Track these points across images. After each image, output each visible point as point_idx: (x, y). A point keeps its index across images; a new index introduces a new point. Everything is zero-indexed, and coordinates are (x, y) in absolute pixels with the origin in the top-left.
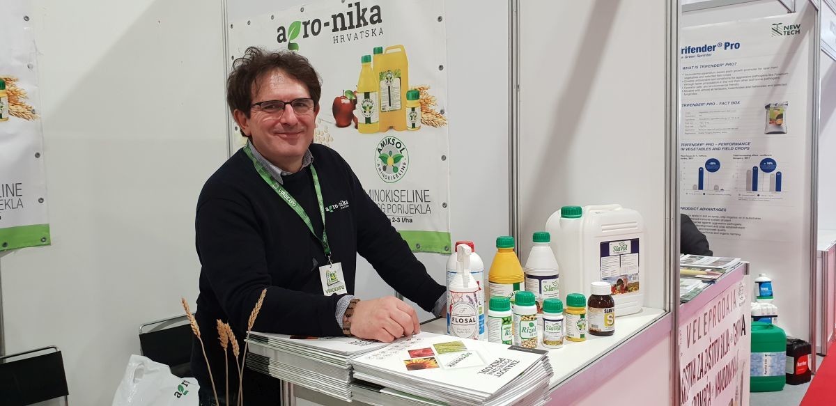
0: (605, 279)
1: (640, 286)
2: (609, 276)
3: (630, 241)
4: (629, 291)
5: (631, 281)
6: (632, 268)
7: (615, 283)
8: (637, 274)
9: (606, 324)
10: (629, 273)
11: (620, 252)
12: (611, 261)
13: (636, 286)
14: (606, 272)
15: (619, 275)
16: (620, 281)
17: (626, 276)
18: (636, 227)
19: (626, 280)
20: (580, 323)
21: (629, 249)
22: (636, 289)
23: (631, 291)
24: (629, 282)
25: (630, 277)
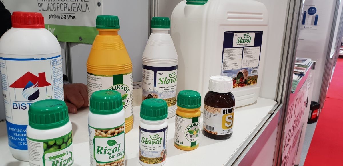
0: (225, 72)
1: (259, 79)
2: (230, 69)
3: (254, 34)
4: (248, 84)
5: (251, 74)
6: (253, 61)
7: (235, 76)
8: (257, 68)
9: (224, 127)
10: (250, 66)
11: (244, 44)
12: (233, 53)
13: (254, 79)
14: (227, 65)
15: (239, 68)
16: (240, 75)
17: (246, 69)
18: (261, 18)
19: (246, 73)
20: (192, 129)
21: (252, 43)
22: (254, 83)
23: (250, 84)
24: (249, 75)
25: (250, 71)
